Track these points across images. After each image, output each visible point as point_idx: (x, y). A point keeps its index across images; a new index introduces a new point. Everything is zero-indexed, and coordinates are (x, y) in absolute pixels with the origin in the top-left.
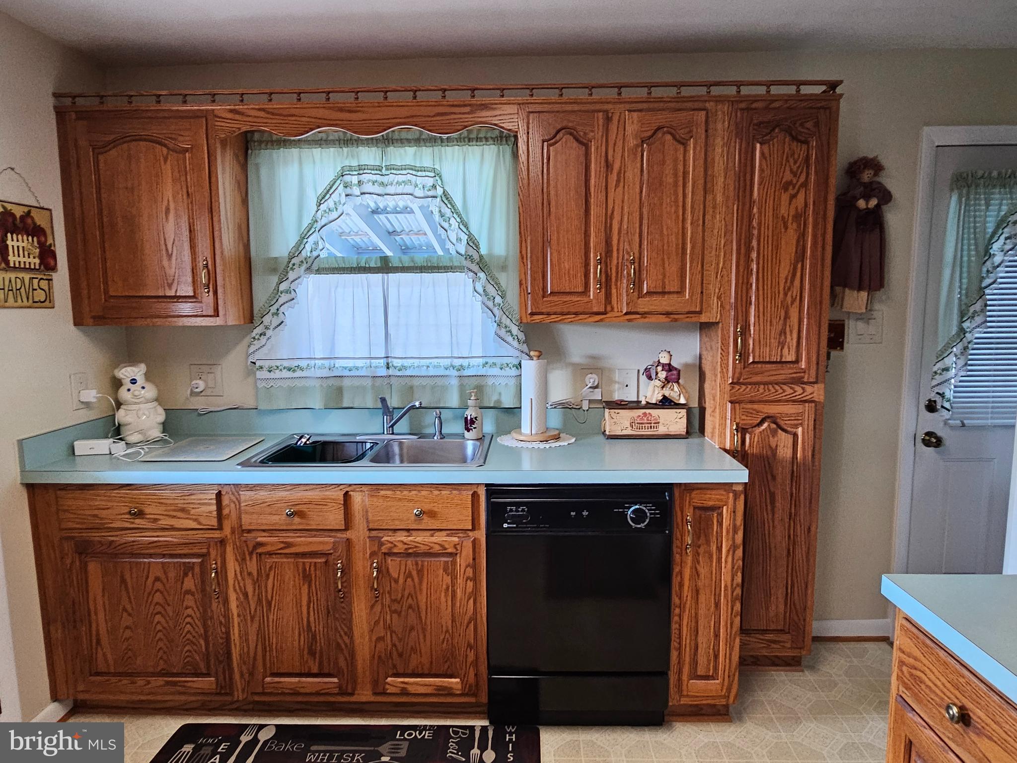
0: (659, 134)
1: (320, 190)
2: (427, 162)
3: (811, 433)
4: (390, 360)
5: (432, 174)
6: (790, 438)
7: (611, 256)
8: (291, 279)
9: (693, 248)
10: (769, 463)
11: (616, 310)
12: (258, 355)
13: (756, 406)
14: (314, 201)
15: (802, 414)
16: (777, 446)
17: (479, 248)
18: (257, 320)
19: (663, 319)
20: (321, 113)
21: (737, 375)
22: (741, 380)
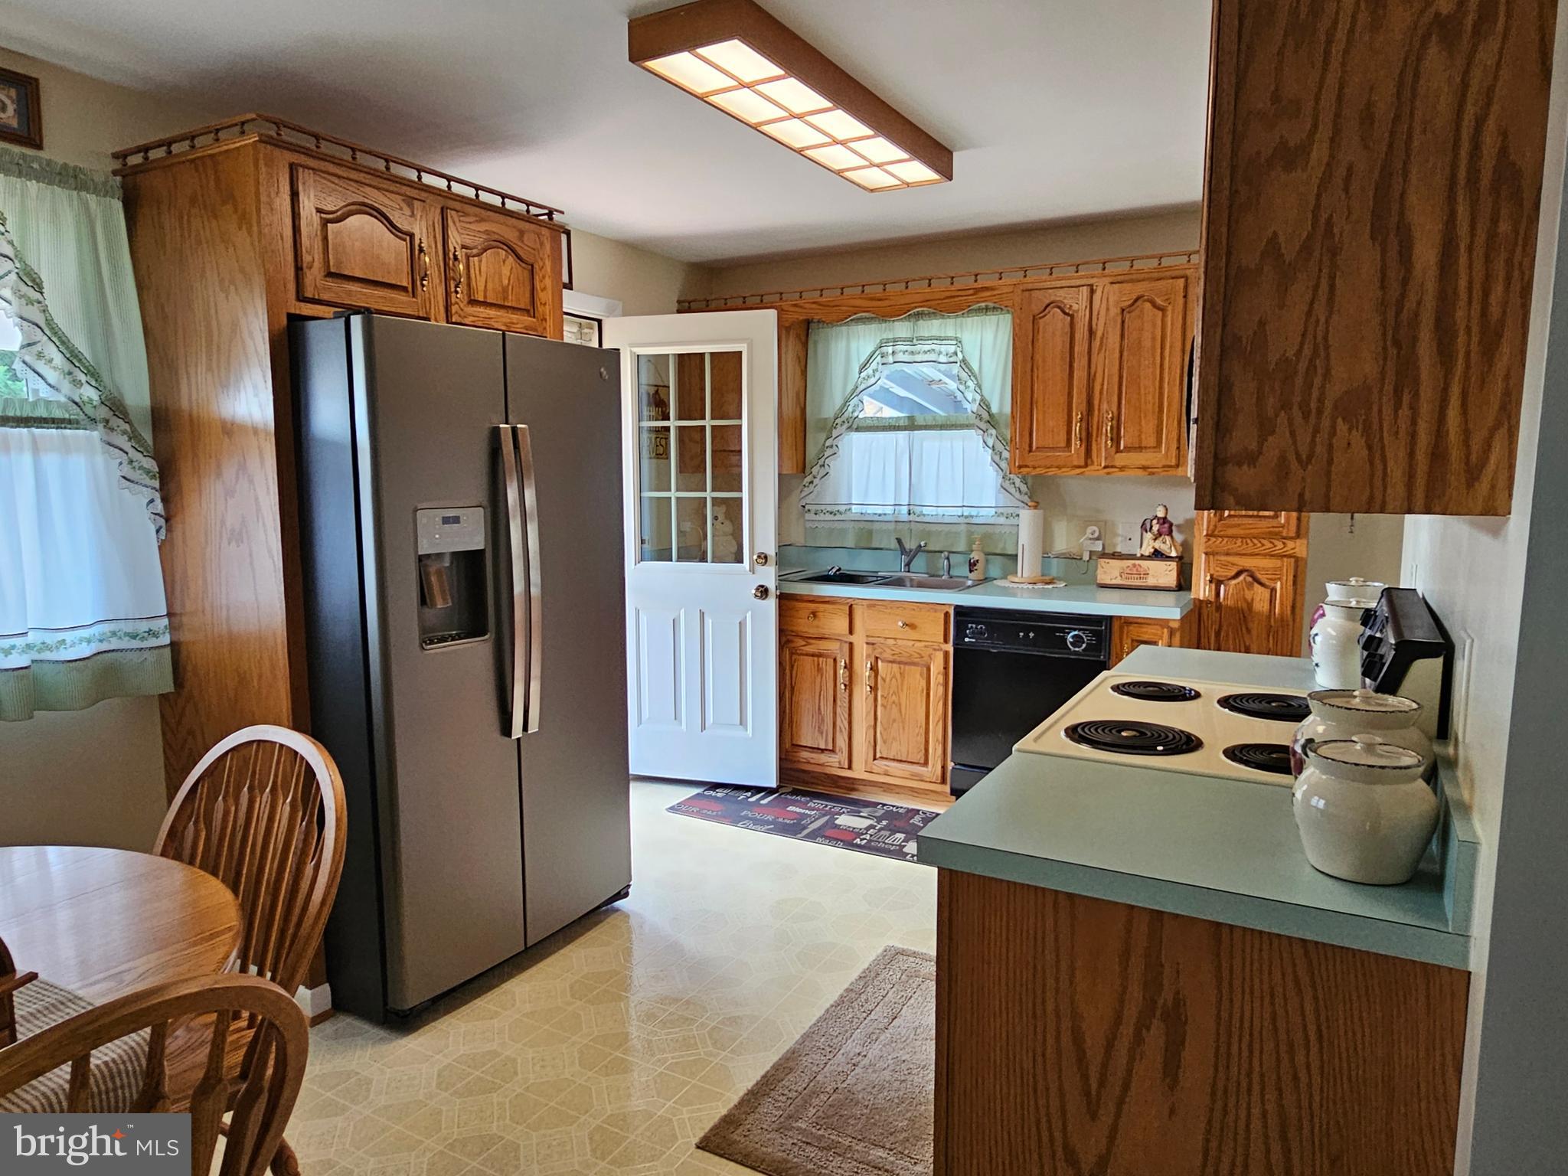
0: (1139, 303)
1: (863, 360)
2: (951, 333)
3: (1290, 588)
4: (911, 507)
5: (954, 342)
6: (1267, 593)
7: (1092, 415)
8: (834, 436)
9: (1169, 405)
10: (1244, 617)
11: (1096, 463)
12: (808, 500)
13: (1230, 559)
14: (857, 370)
15: (1281, 568)
16: (1252, 599)
17: (990, 408)
18: (807, 471)
19: (1140, 472)
20: (858, 302)
21: (1211, 527)
22: (1216, 533)
